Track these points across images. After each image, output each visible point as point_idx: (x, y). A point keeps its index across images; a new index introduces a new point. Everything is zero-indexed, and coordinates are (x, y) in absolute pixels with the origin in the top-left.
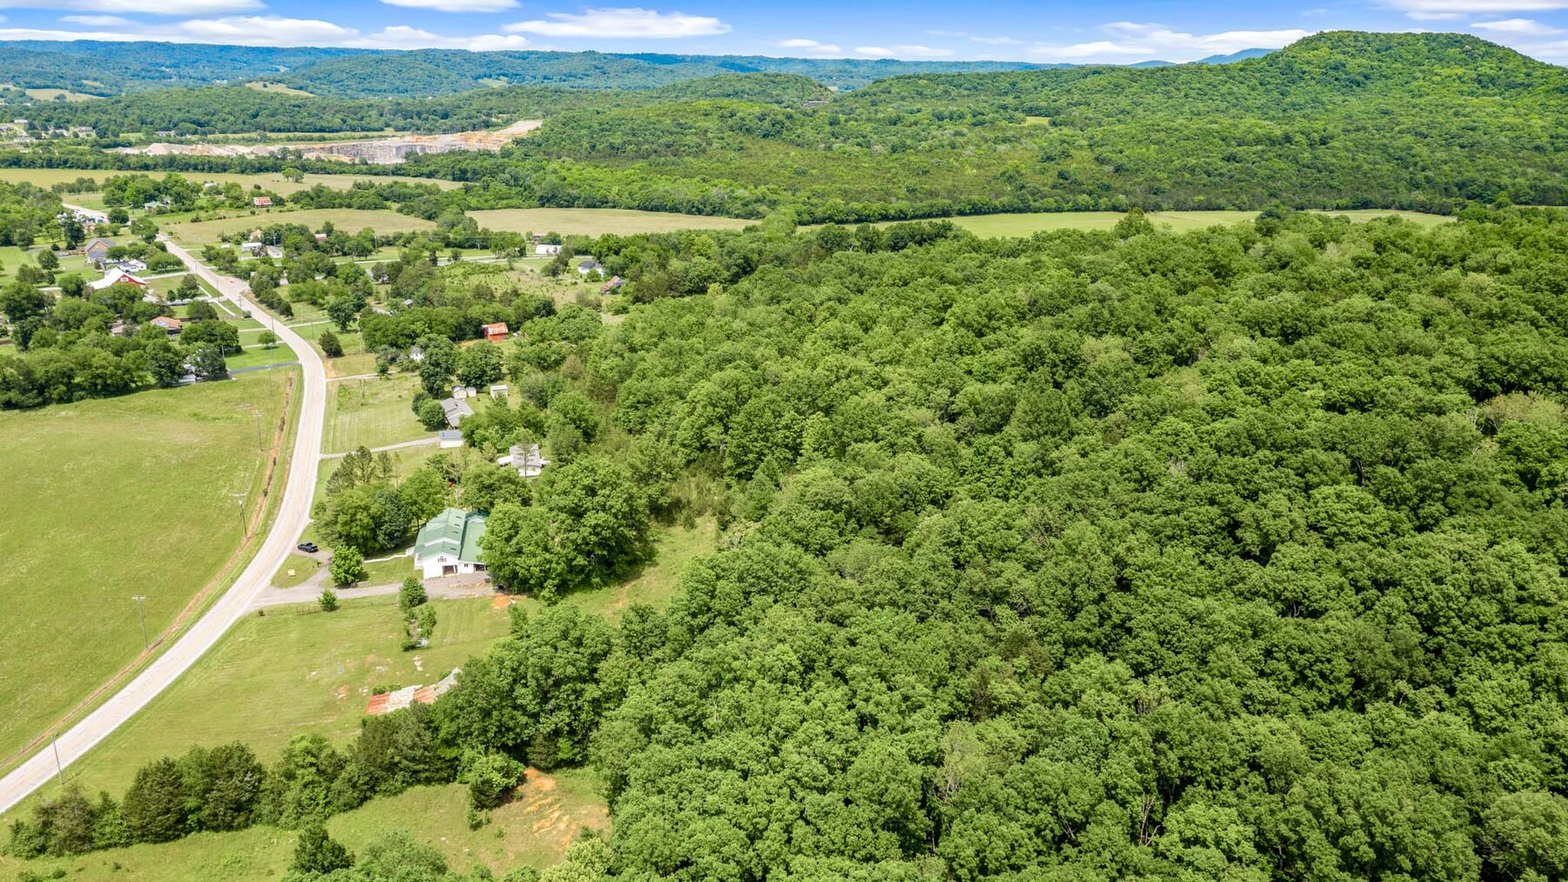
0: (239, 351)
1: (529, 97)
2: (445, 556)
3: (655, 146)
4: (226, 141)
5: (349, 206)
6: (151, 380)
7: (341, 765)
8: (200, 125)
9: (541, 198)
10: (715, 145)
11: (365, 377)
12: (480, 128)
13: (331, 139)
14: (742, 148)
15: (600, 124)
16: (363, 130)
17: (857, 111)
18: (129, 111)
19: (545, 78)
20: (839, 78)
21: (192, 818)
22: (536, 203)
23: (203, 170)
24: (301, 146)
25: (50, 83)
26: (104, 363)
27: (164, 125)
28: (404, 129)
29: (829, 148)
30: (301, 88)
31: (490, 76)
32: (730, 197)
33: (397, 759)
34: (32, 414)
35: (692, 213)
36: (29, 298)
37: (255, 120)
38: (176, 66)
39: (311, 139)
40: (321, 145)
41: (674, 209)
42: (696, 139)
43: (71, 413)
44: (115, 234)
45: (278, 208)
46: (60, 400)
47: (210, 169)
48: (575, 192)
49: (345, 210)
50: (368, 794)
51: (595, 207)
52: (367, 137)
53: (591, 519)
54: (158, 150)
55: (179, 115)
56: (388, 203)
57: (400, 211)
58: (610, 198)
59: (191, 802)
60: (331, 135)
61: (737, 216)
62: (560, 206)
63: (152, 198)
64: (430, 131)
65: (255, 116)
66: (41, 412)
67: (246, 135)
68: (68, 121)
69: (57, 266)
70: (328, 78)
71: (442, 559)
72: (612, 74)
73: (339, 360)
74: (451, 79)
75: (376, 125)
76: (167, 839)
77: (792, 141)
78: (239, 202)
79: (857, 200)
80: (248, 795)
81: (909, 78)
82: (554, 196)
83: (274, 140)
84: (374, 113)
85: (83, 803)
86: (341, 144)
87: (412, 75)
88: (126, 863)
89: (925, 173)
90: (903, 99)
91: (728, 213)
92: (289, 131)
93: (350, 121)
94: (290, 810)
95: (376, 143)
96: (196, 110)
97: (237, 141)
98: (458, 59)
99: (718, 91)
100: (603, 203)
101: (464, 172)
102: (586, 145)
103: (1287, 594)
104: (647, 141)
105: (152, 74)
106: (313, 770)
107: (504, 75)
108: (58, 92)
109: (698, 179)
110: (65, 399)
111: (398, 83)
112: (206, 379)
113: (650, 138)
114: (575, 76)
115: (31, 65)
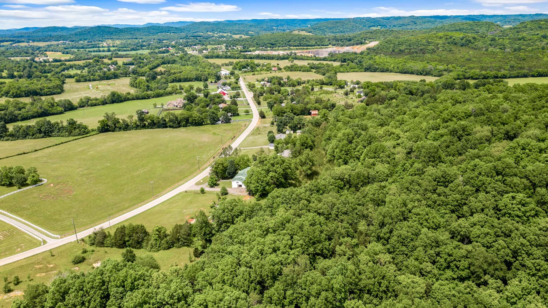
0: (238, 115)
1: (381, 33)
2: (238, 181)
3: (416, 50)
4: (278, 50)
5: (300, 71)
6: (209, 122)
7: (166, 236)
8: (273, 45)
9: (365, 69)
10: (440, 49)
11: (266, 125)
12: (359, 44)
13: (310, 49)
14: (451, 50)
15: (399, 42)
16: (322, 45)
17: (509, 35)
18: (254, 41)
19: (394, 26)
20: (513, 22)
21: (127, 243)
22: (363, 70)
23: (266, 59)
24: (296, 51)
25: (239, 33)
26: (196, 116)
27: (262, 45)
28: (335, 45)
29: (487, 50)
30: (310, 32)
31: (375, 26)
32: (434, 69)
33: (180, 237)
34: (175, 129)
35: (419, 75)
36: (193, 96)
37: (288, 43)
38: (278, 26)
39: (304, 49)
40: (306, 51)
41: (412, 73)
42: (433, 47)
43: (184, 130)
44: (230, 78)
45: (279, 71)
46: (184, 126)
47: (269, 59)
48: (377, 67)
49: (298, 72)
50: (171, 246)
51: (384, 72)
52: (321, 48)
53: (271, 174)
54: (257, 52)
55: (268, 42)
56: (312, 70)
57: (315, 72)
58: (390, 69)
59: (127, 239)
60: (310, 47)
61: (435, 76)
62: (371, 71)
63: (245, 67)
64: (342, 46)
65: (289, 42)
66: (178, 129)
67: (284, 48)
68: (237, 44)
69: (208, 87)
70: (320, 29)
71: (237, 182)
72: (418, 24)
73: (263, 120)
74: (360, 27)
75: (326, 44)
76: (120, 248)
77: (472, 48)
78: (269, 69)
79: (486, 70)
80: (141, 240)
81: (537, 21)
82: (370, 68)
83: (292, 49)
84: (327, 40)
85: (105, 233)
86: (313, 50)
87: (347, 27)
88: (108, 252)
89: (524, 60)
90: (532, 30)
91: (432, 75)
92: (298, 46)
93: (318, 43)
94: (149, 246)
95: (324, 50)
96: (273, 40)
97: (281, 50)
98: (364, 21)
99: (453, 29)
100: (387, 71)
101: (345, 59)
102: (391, 50)
103: (462, 233)
104: (414, 48)
105: (269, 29)
106: (157, 236)
107: (380, 25)
108: (240, 35)
109: (426, 62)
110: (185, 126)
111: (341, 29)
112: (224, 123)
113: (415, 47)
114: (404, 25)
115: (236, 27)
